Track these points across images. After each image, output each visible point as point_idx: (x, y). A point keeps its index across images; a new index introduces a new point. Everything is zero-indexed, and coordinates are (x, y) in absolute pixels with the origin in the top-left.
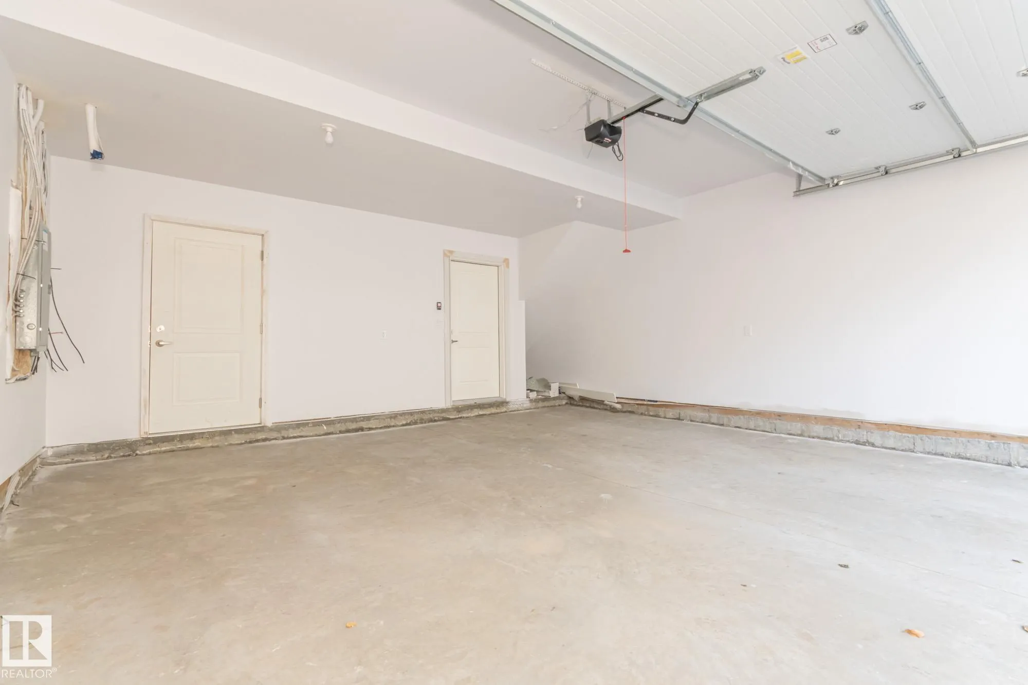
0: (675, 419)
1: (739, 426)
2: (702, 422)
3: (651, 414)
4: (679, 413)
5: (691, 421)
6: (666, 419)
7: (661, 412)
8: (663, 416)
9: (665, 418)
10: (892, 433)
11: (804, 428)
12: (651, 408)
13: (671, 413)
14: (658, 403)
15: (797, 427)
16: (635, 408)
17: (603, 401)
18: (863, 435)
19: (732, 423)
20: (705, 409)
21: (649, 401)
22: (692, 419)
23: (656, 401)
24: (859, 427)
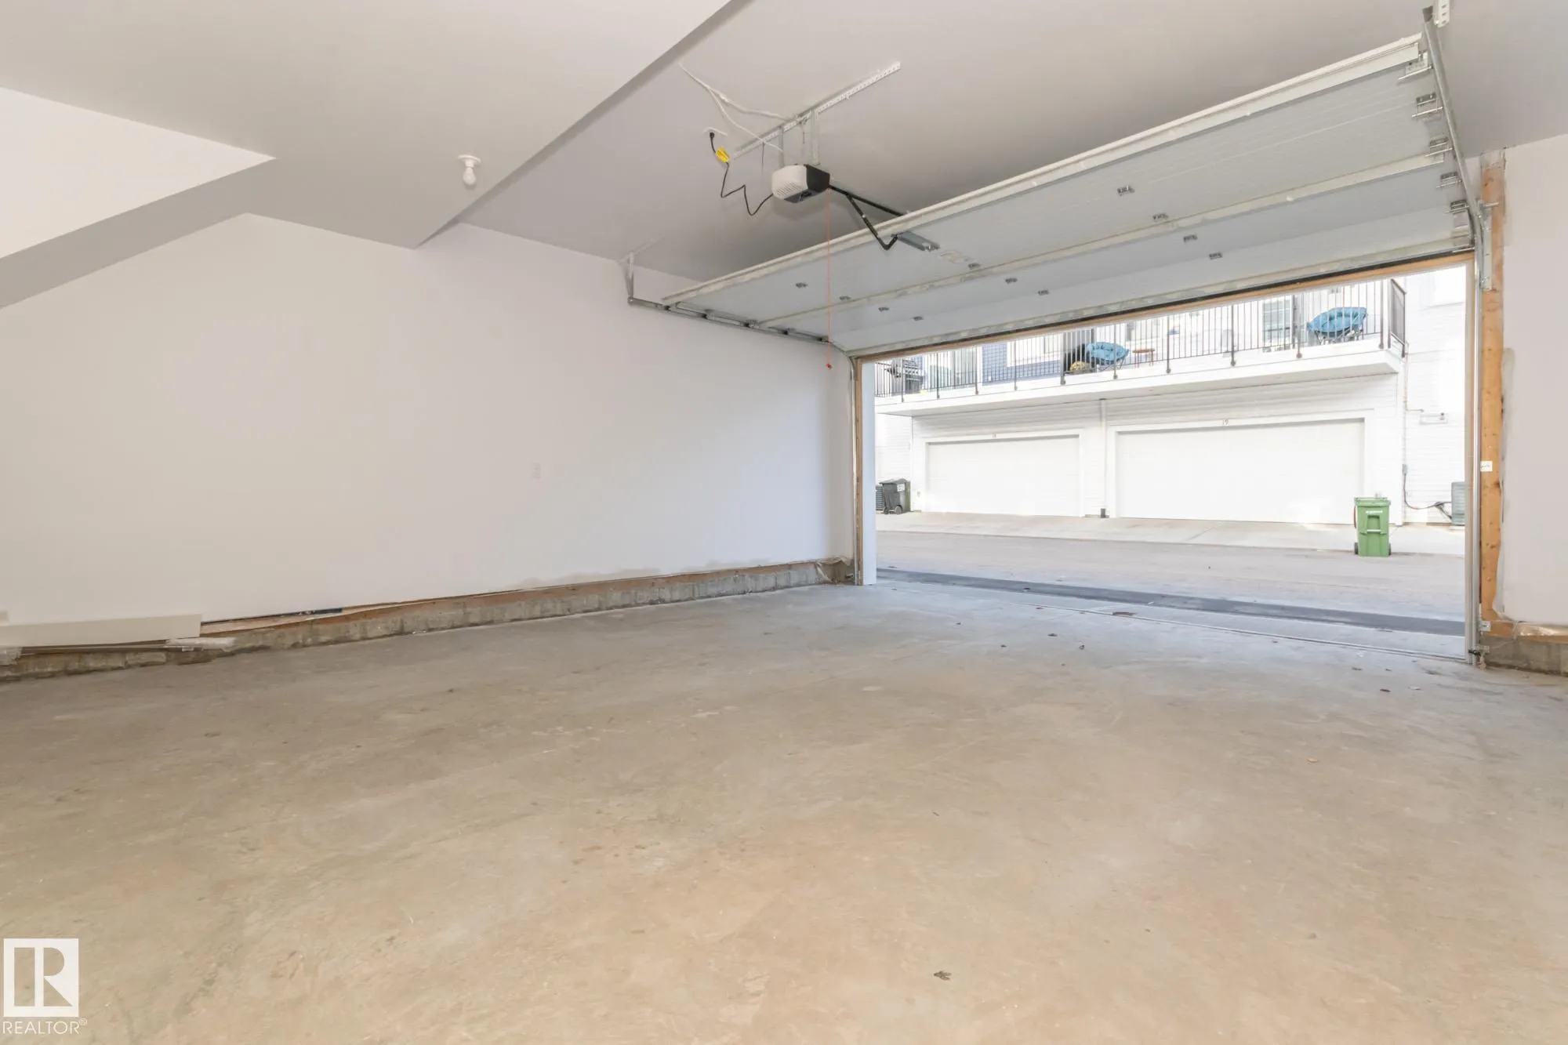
0: (391, 635)
1: (516, 617)
2: (453, 627)
3: (324, 639)
4: (402, 621)
5: (430, 630)
6: (367, 642)
7: (355, 630)
8: (358, 636)
9: (364, 639)
10: (678, 585)
11: (602, 599)
12: (321, 627)
13: (378, 628)
14: (344, 613)
15: (594, 599)
16: (270, 640)
17: (163, 642)
18: (657, 593)
19: (508, 616)
20: (458, 603)
21: (312, 613)
22: (431, 627)
23: (340, 610)
24: (653, 584)
